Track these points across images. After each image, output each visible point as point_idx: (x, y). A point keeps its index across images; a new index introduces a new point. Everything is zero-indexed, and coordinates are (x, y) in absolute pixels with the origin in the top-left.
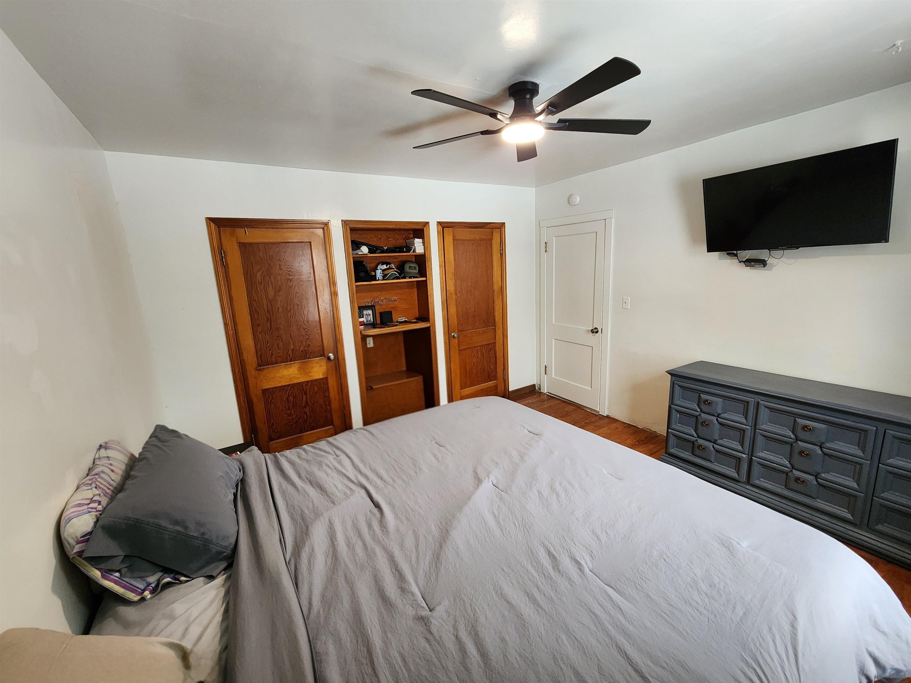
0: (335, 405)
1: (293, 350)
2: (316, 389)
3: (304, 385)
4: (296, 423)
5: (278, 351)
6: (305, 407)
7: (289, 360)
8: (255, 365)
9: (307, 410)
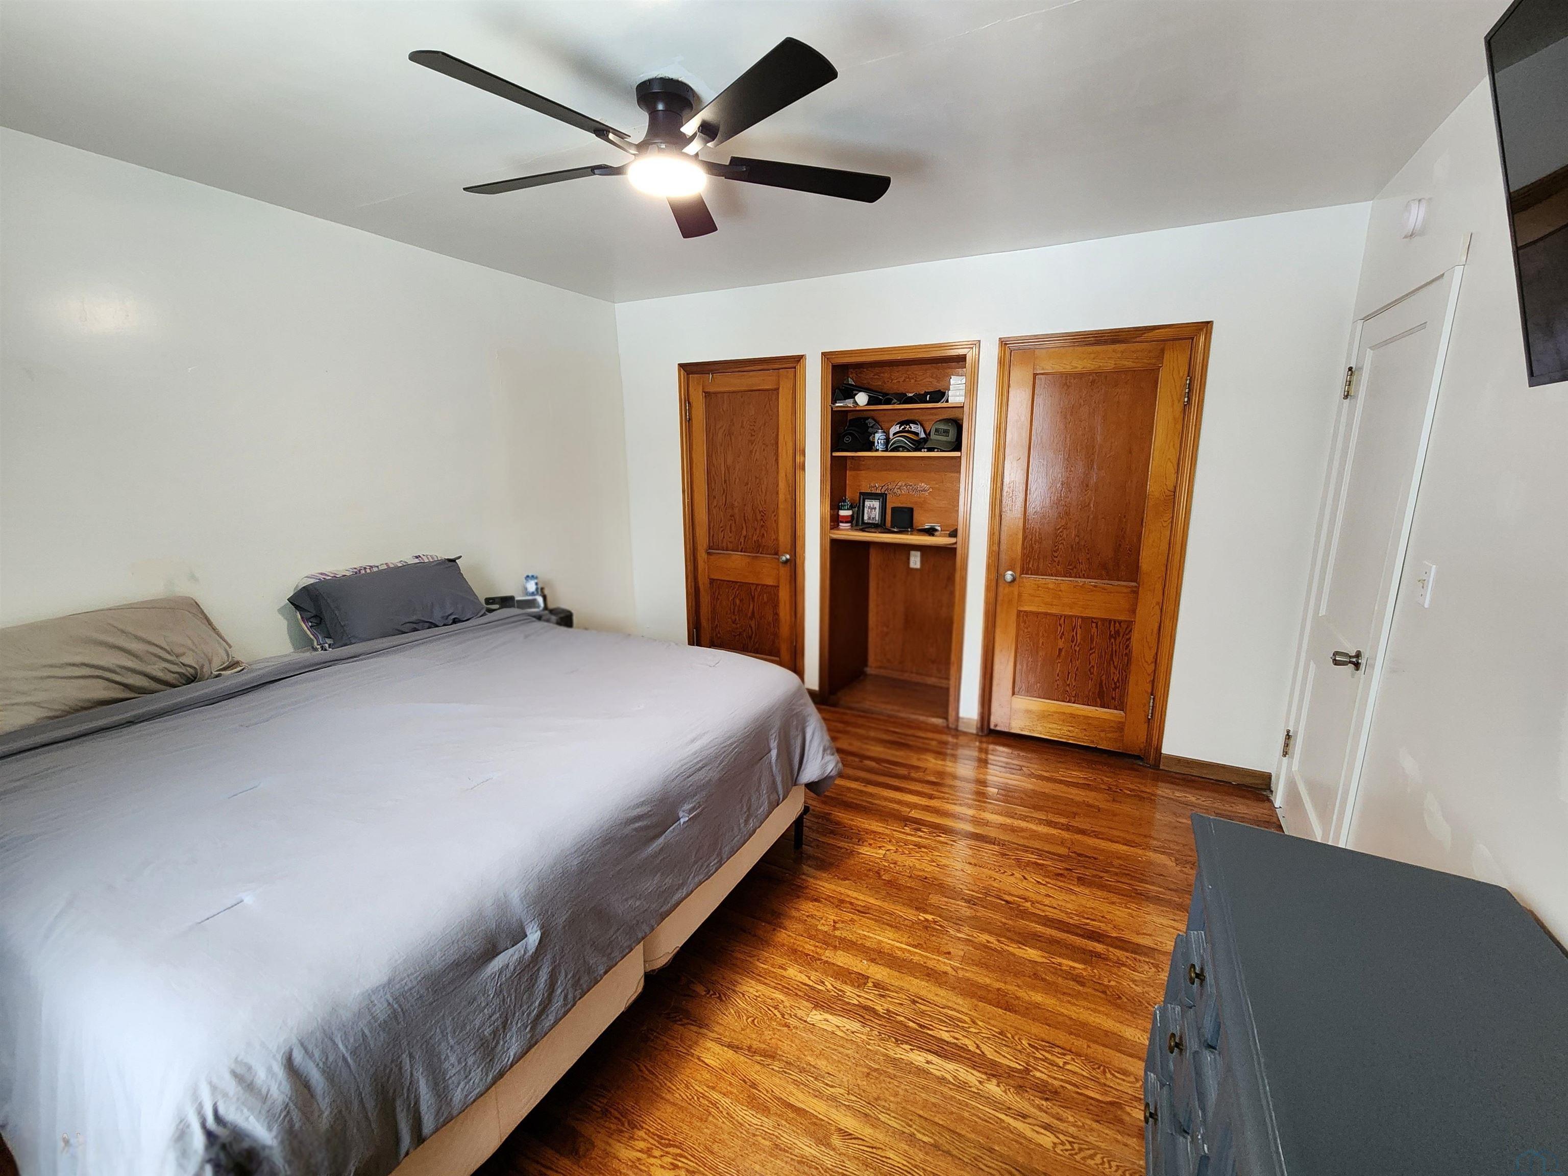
0: (785, 630)
1: (745, 537)
2: (765, 599)
3: (753, 588)
4: (739, 635)
5: (731, 535)
6: (751, 618)
7: (740, 549)
8: (705, 546)
9: (753, 623)
